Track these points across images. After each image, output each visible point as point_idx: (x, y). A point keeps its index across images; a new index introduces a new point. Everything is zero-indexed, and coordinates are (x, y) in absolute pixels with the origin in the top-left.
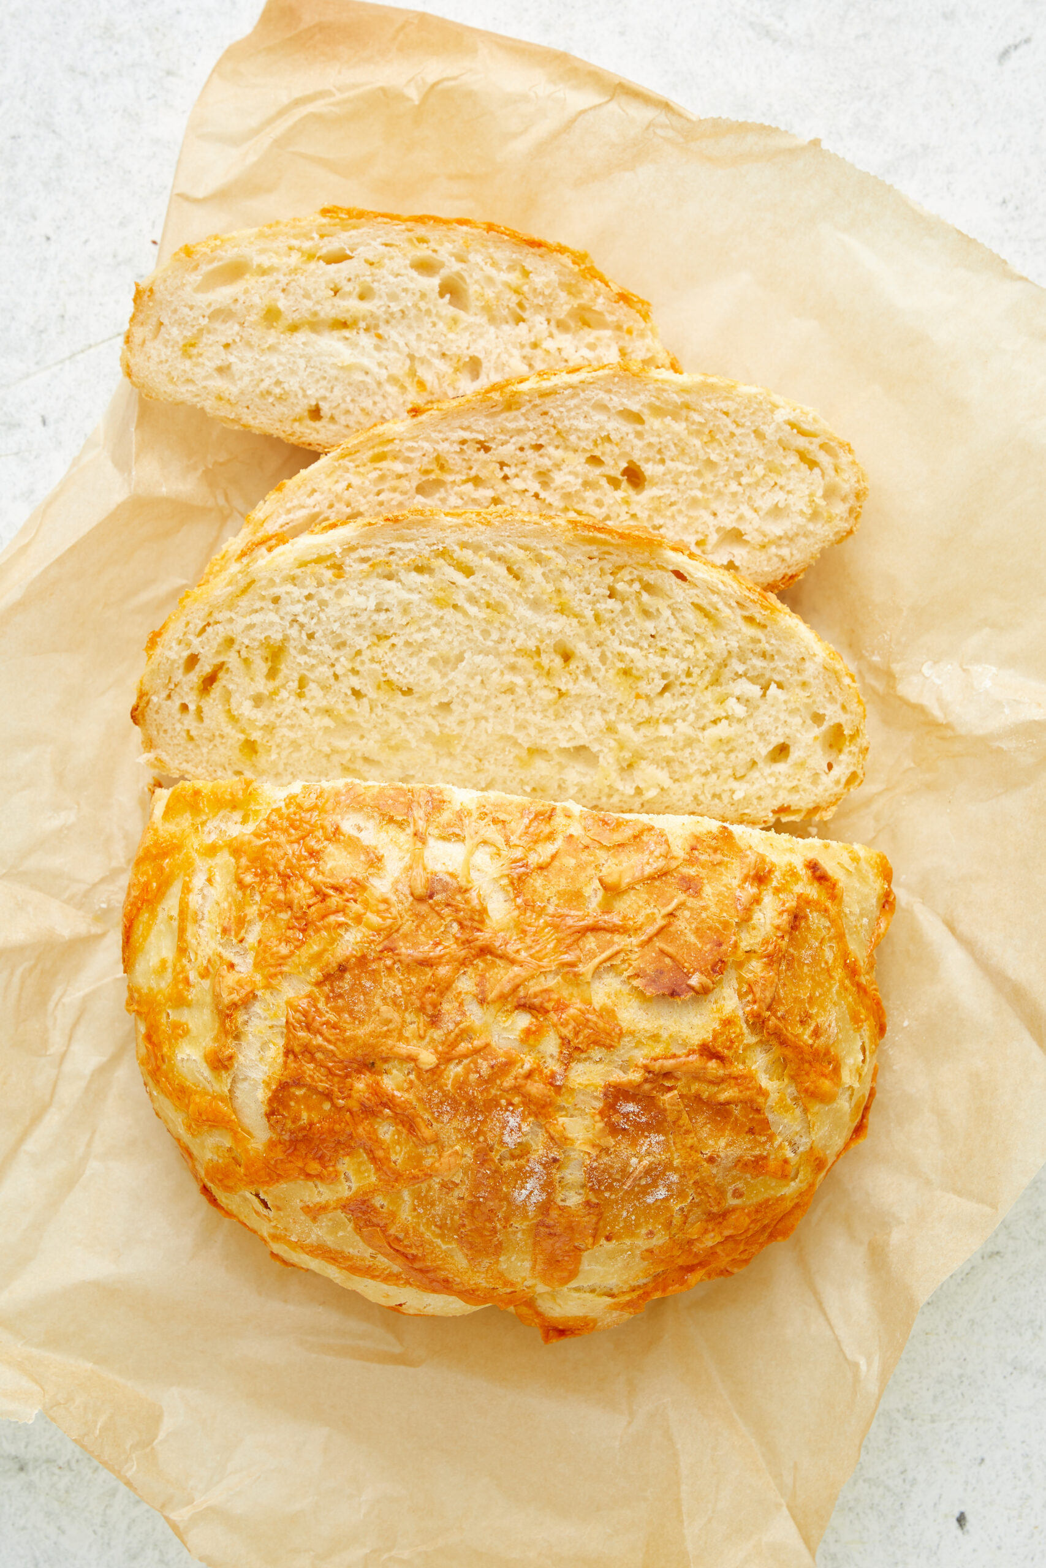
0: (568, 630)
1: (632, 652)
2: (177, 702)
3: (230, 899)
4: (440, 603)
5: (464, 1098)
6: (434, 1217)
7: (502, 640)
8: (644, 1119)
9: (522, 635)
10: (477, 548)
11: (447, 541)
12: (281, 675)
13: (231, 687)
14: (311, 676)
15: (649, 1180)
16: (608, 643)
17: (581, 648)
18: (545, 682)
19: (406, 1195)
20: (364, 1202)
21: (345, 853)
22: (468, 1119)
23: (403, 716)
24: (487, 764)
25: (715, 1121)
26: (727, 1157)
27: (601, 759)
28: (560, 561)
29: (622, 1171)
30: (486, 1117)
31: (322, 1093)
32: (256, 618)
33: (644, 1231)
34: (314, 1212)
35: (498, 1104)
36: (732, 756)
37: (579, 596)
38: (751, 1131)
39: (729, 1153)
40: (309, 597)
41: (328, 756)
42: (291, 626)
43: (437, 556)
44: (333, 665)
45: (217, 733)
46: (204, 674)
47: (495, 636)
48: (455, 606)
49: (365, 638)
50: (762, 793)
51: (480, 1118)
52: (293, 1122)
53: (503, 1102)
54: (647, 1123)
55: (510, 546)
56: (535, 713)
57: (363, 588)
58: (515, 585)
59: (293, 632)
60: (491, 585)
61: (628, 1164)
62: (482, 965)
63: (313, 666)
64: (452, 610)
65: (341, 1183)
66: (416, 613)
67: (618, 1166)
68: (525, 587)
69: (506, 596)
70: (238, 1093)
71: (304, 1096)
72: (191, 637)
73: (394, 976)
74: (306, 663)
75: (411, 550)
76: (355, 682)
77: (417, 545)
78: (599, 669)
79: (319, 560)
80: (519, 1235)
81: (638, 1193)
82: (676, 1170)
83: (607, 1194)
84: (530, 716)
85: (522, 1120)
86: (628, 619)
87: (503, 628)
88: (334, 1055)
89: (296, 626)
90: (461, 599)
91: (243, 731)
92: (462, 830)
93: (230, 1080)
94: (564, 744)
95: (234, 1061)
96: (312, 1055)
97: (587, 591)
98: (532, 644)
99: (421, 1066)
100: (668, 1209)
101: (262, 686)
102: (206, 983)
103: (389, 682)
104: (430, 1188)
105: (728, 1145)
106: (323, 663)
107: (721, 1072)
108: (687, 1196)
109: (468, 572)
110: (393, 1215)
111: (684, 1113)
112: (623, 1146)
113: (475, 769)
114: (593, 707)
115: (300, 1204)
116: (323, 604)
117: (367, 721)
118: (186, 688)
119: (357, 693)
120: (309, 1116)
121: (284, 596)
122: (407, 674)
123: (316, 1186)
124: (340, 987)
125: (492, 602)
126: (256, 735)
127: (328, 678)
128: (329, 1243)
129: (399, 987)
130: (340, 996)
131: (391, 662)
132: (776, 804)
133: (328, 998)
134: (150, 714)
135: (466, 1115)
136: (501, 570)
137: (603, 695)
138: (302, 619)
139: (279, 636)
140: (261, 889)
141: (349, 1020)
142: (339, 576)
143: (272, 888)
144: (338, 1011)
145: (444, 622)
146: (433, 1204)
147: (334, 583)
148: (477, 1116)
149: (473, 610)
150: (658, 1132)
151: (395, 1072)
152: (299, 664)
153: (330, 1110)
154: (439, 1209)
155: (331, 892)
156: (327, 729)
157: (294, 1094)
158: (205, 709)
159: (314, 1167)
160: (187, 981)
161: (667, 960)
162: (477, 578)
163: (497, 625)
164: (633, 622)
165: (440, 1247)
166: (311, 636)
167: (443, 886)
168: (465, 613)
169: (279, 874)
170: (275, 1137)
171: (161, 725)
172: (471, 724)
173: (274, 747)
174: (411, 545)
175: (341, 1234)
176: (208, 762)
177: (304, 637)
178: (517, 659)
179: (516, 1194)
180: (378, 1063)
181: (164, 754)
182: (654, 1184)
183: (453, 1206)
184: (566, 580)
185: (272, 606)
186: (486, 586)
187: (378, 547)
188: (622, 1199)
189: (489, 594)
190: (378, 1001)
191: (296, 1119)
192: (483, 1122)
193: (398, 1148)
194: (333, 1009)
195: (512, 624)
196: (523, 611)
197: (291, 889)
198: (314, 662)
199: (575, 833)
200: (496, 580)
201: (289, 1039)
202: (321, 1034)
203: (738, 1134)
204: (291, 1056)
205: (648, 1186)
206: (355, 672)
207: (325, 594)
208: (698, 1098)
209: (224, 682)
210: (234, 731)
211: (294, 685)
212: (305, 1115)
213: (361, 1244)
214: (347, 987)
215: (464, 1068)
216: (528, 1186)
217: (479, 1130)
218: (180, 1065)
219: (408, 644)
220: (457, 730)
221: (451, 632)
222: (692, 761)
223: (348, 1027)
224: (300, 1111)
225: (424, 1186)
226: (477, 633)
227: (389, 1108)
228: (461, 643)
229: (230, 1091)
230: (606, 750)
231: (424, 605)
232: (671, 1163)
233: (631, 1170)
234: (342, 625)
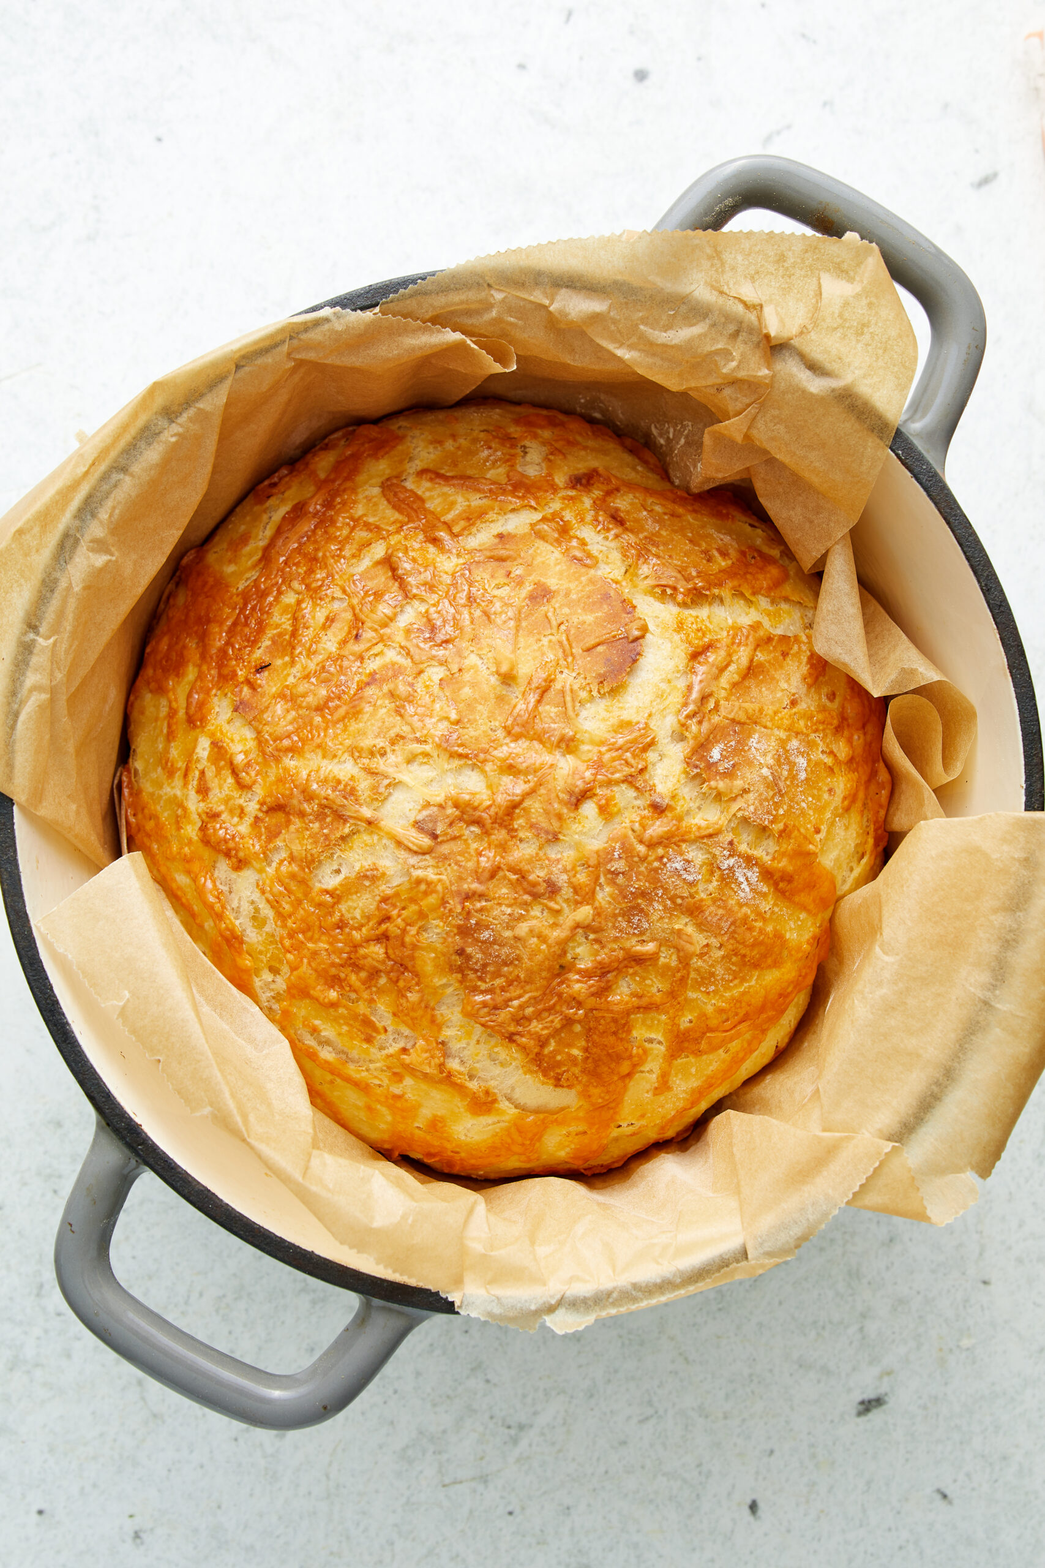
3: (342, 1021)
5: (635, 898)
6: (723, 979)
8: (733, 743)
15: (786, 767)
19: (691, 995)
20: (677, 1036)
21: (354, 897)
22: (656, 905)
25: (762, 681)
26: (797, 687)
29: (768, 787)
30: (662, 887)
31: (563, 1027)
33: (826, 796)
34: (663, 1086)
35: (656, 870)
38: (785, 655)
39: (795, 684)
51: (660, 892)
52: (576, 1065)
53: (656, 864)
54: (738, 742)
61: (765, 778)
62: (521, 821)
65: (652, 1049)
67: (762, 788)
70: (522, 1101)
71: (558, 1043)
73: (492, 908)
80: (776, 909)
81: (792, 782)
82: (789, 739)
83: (781, 812)
85: (681, 855)
88: (535, 998)
92: (386, 777)
93: (507, 1103)
95: (492, 1090)
96: (524, 1017)
99: (586, 923)
100: (817, 764)
102: (408, 1081)
104: (697, 970)
105: (788, 680)
107: (722, 653)
108: (814, 741)
110: (703, 1016)
111: (744, 705)
112: (748, 775)
115: (650, 1095)
120: (578, 1048)
123: (642, 1072)
124: (476, 963)
128: (695, 1085)
129: (504, 908)
130: (485, 966)
133: (480, 979)
135: (651, 905)
140: (348, 989)
141: (511, 969)
143: (353, 978)
144: (497, 974)
146: (712, 974)
148: (657, 894)
150: (750, 736)
151: (578, 950)
153: (582, 1027)
154: (719, 971)
155: (384, 927)
157: (551, 1052)
159: (625, 1068)
160: (398, 1097)
161: (600, 649)
165: (750, 987)
167: (431, 821)
169: (342, 966)
170: (579, 1088)
175: (693, 1070)
179: (742, 895)
180: (563, 961)
182: (792, 765)
183: (723, 957)
188: (791, 800)
190: (508, 934)
191: (573, 1060)
192: (666, 890)
193: (648, 982)
194: (493, 979)
197: (362, 962)
199: (441, 676)
201: (499, 1032)
202: (511, 1000)
203: (781, 667)
204: (516, 1037)
205: (790, 771)
208: (735, 685)
212: (575, 1052)
213: (711, 1056)
214: (479, 956)
215: (608, 884)
216: (742, 879)
217: (670, 899)
218: (469, 1139)
223: (516, 972)
224: (569, 1054)
225: (693, 975)
227: (609, 972)
229: (516, 1107)
232: (780, 739)
233: (771, 778)
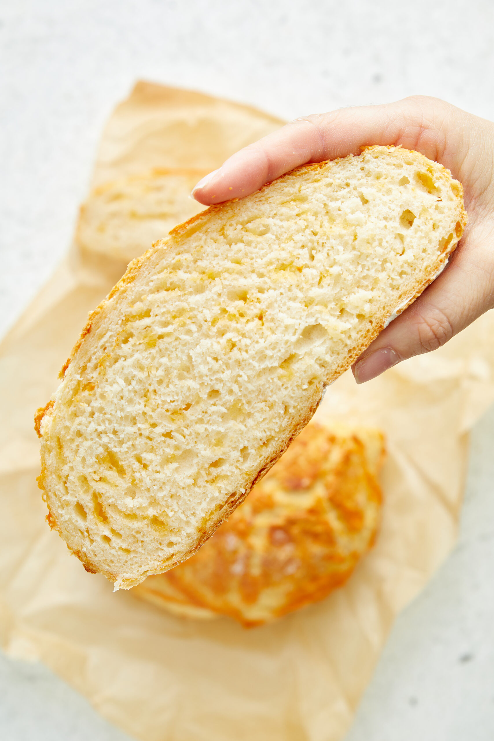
0: (226, 283)
1: (272, 256)
2: (98, 539)
4: (151, 344)
7: (200, 326)
9: (206, 311)
10: (138, 298)
11: (122, 311)
12: (125, 467)
13: (110, 501)
14: (138, 452)
16: (256, 265)
17: (242, 283)
18: (243, 320)
23: (201, 421)
24: (269, 398)
27: (321, 322)
28: (187, 257)
32: (82, 452)
36: (384, 244)
37: (214, 263)
40: (92, 414)
41: (195, 484)
42: (100, 438)
43: (125, 325)
44: (141, 435)
45: (134, 533)
46: (93, 509)
47: (194, 328)
48: (161, 337)
49: (139, 403)
50: (422, 247)
55: (155, 277)
56: (257, 342)
57: (109, 380)
58: (177, 293)
59: (105, 439)
60: (165, 307)
63: (133, 445)
64: (160, 341)
66: (146, 363)
68: (184, 289)
69: (177, 303)
72: (64, 498)
74: (128, 448)
75: (111, 336)
76: (159, 430)
77: (111, 331)
78: (265, 283)
79: (76, 392)
84: (257, 347)
86: (253, 245)
87: (194, 320)
89: (103, 436)
90: (159, 330)
91: (144, 518)
94: (294, 339)
97: (216, 256)
98: (216, 310)
101: (124, 484)
103: (174, 413)
106: (136, 439)
109: (147, 314)
113: (268, 409)
114: (285, 304)
116: (101, 410)
117: (188, 444)
118: (93, 527)
119: (168, 435)
121: (79, 427)
122: (176, 398)
125: (174, 314)
126: (151, 512)
127: (146, 443)
131: (163, 401)
132: (435, 244)
134: (95, 560)
136: (163, 294)
137: (282, 290)
138: (100, 429)
139: (101, 450)
142: (92, 388)
145: (163, 350)
147: (95, 395)
149: (169, 329)
152: (127, 452)
156: (177, 470)
158: (115, 527)
162: (155, 310)
163: (188, 321)
164: (258, 243)
166: (115, 432)
168: (169, 335)
171: (106, 560)
172: (235, 388)
173: (166, 510)
174: (109, 334)
176: (149, 554)
177: (112, 436)
178: (217, 326)
181: (125, 574)
184: (199, 263)
185: (80, 439)
186: (163, 310)
187: (94, 354)
189: (168, 312)
195: (195, 312)
196: (195, 299)
198: (130, 443)
200: (166, 302)
206: (154, 425)
207: (96, 404)
209: (105, 503)
210: (139, 523)
211: (137, 465)
219: (160, 382)
220: (232, 398)
221: (172, 352)
222: (368, 270)
226: (184, 337)
228: (183, 352)
230: (318, 315)
231: (145, 354)
234: (122, 410)
